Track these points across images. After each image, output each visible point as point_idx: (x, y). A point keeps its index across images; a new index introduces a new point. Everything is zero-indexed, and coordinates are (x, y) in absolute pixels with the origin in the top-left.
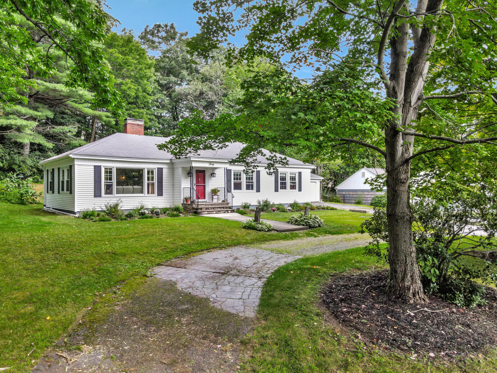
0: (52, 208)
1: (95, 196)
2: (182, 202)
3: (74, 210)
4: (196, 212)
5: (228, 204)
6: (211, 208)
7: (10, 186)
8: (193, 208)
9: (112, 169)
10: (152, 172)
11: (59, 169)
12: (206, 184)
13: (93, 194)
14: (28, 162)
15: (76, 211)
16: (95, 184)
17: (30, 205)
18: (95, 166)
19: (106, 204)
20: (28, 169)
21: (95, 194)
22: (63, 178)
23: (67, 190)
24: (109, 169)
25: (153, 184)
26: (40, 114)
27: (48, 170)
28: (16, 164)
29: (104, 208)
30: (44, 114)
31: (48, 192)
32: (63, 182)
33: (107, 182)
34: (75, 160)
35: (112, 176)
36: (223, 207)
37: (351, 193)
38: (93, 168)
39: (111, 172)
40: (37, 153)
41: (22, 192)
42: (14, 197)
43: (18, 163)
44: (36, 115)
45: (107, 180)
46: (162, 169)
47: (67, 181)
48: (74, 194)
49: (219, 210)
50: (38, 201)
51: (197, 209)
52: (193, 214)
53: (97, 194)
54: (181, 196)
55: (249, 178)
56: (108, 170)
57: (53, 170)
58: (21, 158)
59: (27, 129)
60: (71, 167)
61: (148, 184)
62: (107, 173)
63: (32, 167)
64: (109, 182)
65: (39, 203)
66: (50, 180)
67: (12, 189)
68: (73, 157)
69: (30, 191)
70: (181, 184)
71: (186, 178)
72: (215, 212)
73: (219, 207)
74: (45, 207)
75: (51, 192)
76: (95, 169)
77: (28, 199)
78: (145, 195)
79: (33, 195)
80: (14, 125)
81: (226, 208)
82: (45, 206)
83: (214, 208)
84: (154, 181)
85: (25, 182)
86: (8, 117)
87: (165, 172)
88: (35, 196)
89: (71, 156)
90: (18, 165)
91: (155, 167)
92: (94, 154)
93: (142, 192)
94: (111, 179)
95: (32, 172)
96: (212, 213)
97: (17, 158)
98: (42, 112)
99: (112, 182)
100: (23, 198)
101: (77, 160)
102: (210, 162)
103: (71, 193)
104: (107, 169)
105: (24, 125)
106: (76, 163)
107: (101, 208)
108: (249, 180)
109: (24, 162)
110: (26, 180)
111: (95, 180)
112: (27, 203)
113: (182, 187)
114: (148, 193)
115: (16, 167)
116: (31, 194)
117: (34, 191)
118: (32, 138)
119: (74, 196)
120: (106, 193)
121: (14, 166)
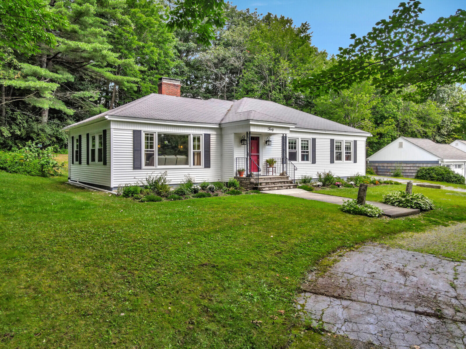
0: (79, 182)
1: (134, 168)
2: (235, 175)
3: (110, 184)
4: (256, 188)
5: (287, 178)
6: (271, 183)
7: (30, 156)
8: (251, 183)
9: (153, 135)
10: (199, 139)
11: (88, 135)
12: (260, 154)
13: (132, 166)
14: (47, 131)
15: (112, 186)
16: (134, 153)
17: (51, 177)
18: (134, 131)
19: (148, 177)
20: (47, 138)
21: (134, 165)
22: (94, 146)
23: (100, 160)
24: (151, 134)
25: (199, 154)
26: (60, 76)
27: (73, 137)
28: (34, 132)
29: (146, 183)
30: (65, 76)
31: (73, 163)
32: (93, 151)
33: (147, 151)
34: (111, 123)
35: (153, 143)
36: (284, 182)
37: (386, 165)
38: (132, 133)
39: (152, 139)
40: (56, 121)
41: (43, 162)
42: (34, 168)
43: (36, 131)
44: (57, 78)
45: (147, 148)
46: (209, 135)
47: (100, 150)
48: (110, 165)
49: (280, 185)
50: (60, 173)
51: (257, 184)
52: (253, 191)
53: (137, 166)
54: (233, 168)
55: (304, 147)
56: (149, 136)
57: (80, 136)
58: (40, 126)
59: (46, 92)
60: (105, 132)
61: (194, 153)
62: (148, 140)
63: (51, 136)
64: (150, 151)
65: (61, 175)
66: (75, 149)
67: (31, 159)
68: (109, 119)
69: (51, 161)
70: (233, 154)
71: (239, 146)
72: (276, 188)
73: (280, 182)
74: (69, 181)
75: (78, 162)
76: (134, 134)
77: (49, 170)
78: (190, 166)
79: (54, 166)
80: (33, 87)
81: (287, 182)
82: (69, 178)
83: (274, 183)
84: (201, 150)
85: (45, 152)
86: (26, 79)
87: (213, 139)
88: (57, 168)
89: (107, 117)
90: (37, 133)
91: (202, 133)
92: (133, 116)
93: (186, 163)
94: (152, 147)
95: (51, 141)
96: (273, 188)
97: (36, 126)
98: (63, 75)
99: (153, 151)
100: (44, 170)
101: (114, 123)
102: (270, 127)
103: (105, 163)
104: (148, 134)
105: (45, 87)
106: (113, 126)
107: (142, 183)
108: (304, 149)
109: (43, 130)
110: (46, 149)
111: (134, 148)
112: (48, 175)
113: (235, 157)
114: (194, 165)
115: (34, 136)
116: (52, 165)
117: (55, 162)
118: (52, 103)
119: (110, 167)
120: (147, 165)
121: (32, 135)
